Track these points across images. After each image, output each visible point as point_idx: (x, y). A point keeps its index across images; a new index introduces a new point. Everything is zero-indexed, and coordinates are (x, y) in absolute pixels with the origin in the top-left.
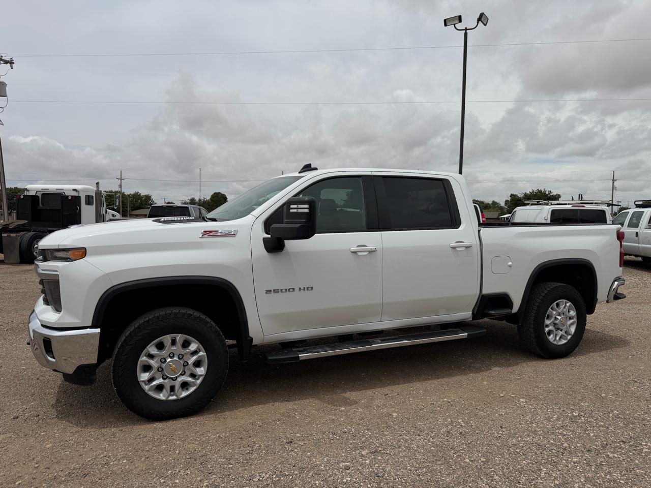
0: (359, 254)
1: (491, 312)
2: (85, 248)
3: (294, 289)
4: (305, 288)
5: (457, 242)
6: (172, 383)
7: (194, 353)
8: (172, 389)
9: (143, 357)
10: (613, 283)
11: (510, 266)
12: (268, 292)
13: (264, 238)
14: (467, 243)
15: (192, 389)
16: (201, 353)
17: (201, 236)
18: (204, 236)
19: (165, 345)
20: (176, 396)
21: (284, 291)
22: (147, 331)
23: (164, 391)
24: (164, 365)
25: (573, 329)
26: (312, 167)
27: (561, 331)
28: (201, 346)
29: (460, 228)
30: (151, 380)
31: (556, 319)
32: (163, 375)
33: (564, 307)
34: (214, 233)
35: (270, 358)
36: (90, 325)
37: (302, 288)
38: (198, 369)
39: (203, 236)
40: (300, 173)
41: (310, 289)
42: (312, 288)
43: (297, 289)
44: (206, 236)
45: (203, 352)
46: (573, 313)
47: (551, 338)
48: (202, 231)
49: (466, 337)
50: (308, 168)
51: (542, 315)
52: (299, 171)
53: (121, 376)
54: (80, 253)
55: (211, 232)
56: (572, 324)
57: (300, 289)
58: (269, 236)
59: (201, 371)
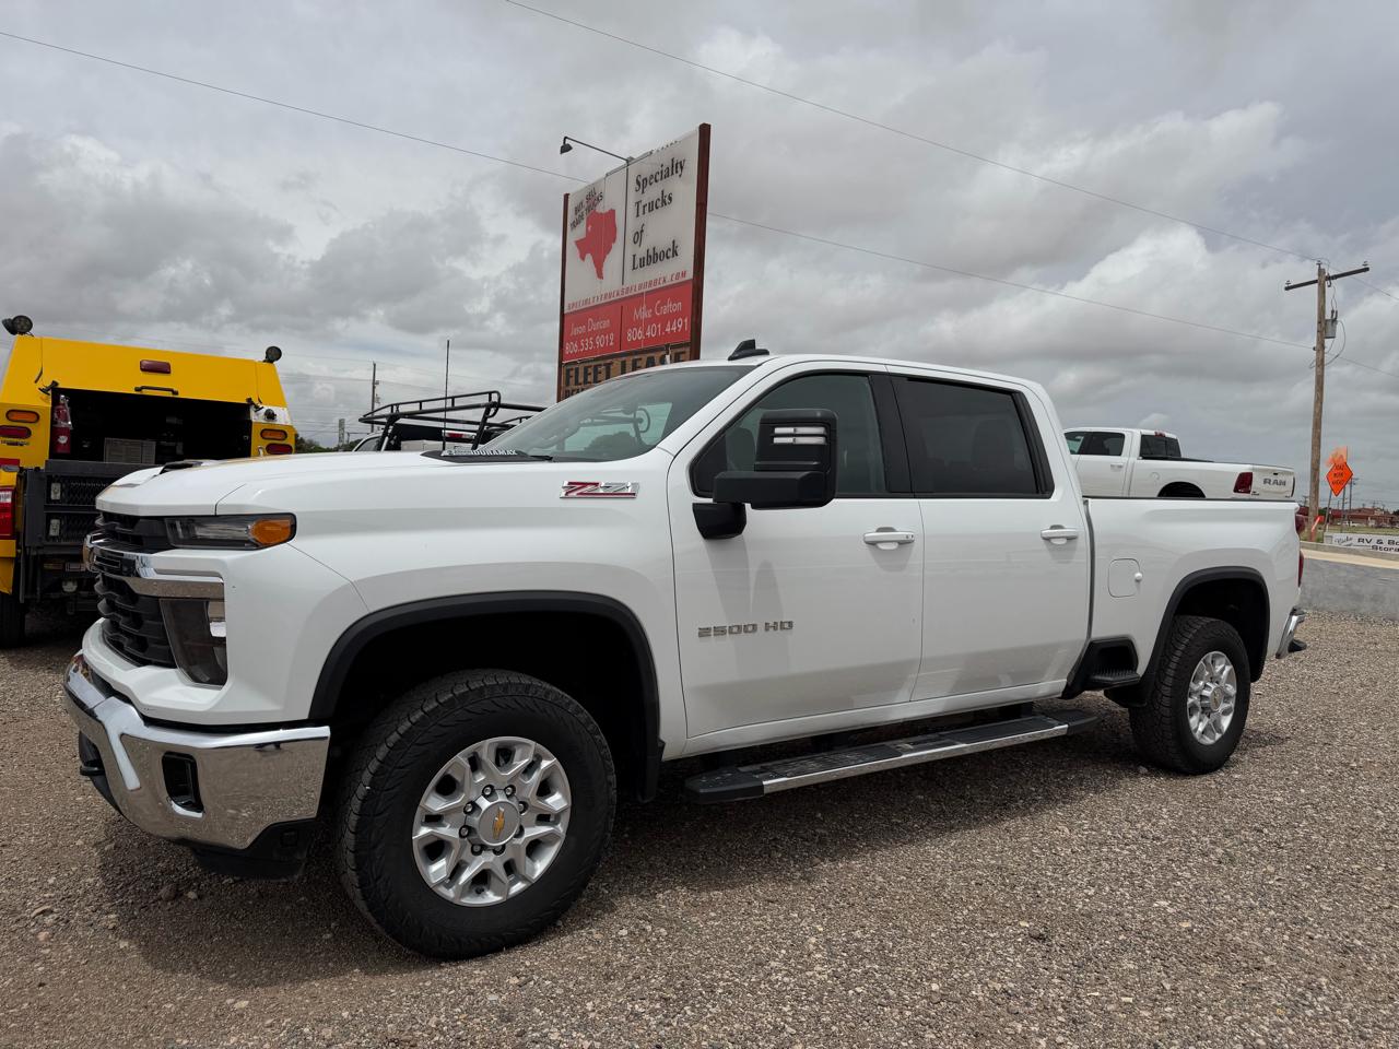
0: (881, 546)
2: (292, 517)
3: (754, 626)
5: (1053, 527)
11: (1138, 581)
12: (704, 633)
13: (694, 504)
14: (1068, 531)
17: (563, 494)
26: (757, 347)
34: (589, 487)
35: (702, 791)
37: (771, 624)
39: (567, 494)
41: (786, 626)
42: (790, 624)
43: (761, 627)
44: (574, 494)
48: (566, 484)
55: (585, 485)
58: (710, 501)
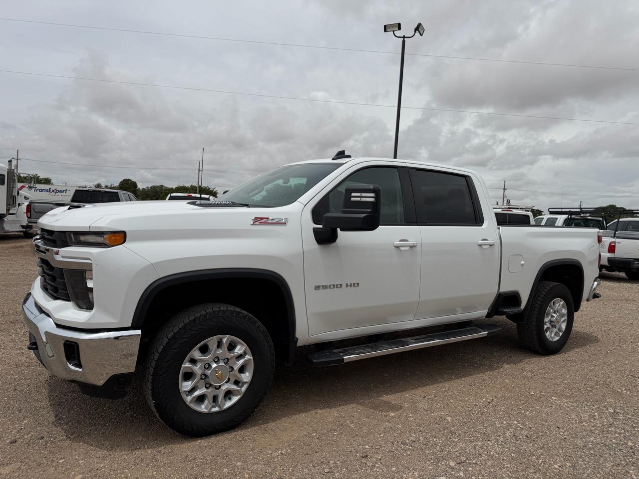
1: (505, 310)
4: (351, 284)
6: (216, 392)
7: (240, 357)
8: (215, 399)
9: (186, 363)
10: (594, 283)
15: (235, 399)
16: (248, 357)
18: (255, 223)
19: (210, 348)
20: (219, 407)
21: (332, 286)
22: (194, 332)
23: (206, 402)
24: (209, 372)
25: (564, 326)
27: (555, 328)
28: (248, 348)
29: (483, 226)
30: (193, 390)
31: (553, 316)
32: (206, 384)
33: (559, 306)
36: (129, 325)
38: (243, 375)
40: (333, 159)
45: (249, 355)
46: (564, 311)
47: (548, 334)
49: (486, 336)
50: (341, 155)
51: (542, 313)
52: (333, 157)
53: (160, 388)
54: (118, 237)
56: (564, 322)
57: (347, 285)
59: (247, 377)
